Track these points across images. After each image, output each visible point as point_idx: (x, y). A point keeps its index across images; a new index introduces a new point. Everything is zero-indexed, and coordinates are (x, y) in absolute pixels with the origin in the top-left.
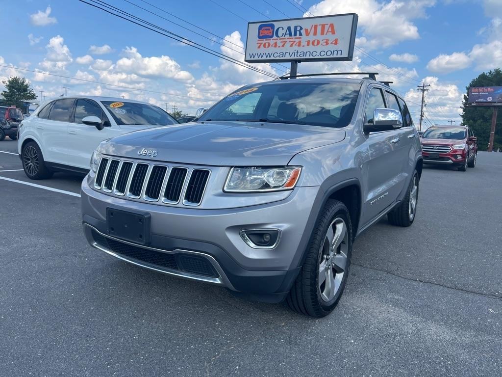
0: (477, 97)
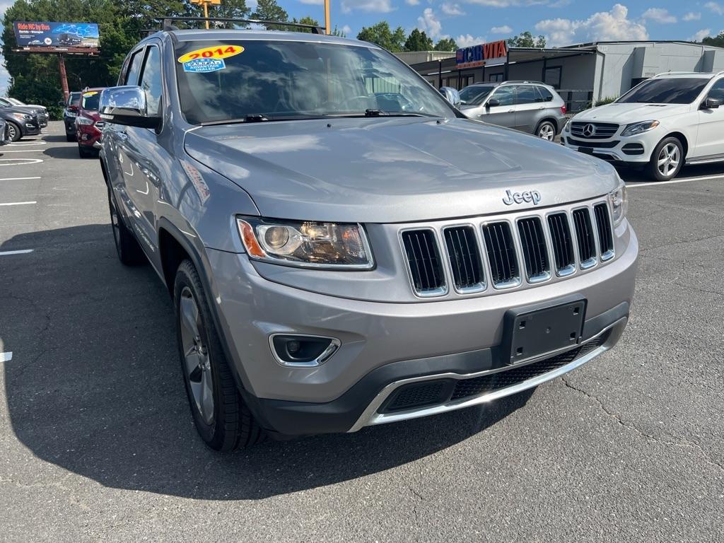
0: (28, 37)
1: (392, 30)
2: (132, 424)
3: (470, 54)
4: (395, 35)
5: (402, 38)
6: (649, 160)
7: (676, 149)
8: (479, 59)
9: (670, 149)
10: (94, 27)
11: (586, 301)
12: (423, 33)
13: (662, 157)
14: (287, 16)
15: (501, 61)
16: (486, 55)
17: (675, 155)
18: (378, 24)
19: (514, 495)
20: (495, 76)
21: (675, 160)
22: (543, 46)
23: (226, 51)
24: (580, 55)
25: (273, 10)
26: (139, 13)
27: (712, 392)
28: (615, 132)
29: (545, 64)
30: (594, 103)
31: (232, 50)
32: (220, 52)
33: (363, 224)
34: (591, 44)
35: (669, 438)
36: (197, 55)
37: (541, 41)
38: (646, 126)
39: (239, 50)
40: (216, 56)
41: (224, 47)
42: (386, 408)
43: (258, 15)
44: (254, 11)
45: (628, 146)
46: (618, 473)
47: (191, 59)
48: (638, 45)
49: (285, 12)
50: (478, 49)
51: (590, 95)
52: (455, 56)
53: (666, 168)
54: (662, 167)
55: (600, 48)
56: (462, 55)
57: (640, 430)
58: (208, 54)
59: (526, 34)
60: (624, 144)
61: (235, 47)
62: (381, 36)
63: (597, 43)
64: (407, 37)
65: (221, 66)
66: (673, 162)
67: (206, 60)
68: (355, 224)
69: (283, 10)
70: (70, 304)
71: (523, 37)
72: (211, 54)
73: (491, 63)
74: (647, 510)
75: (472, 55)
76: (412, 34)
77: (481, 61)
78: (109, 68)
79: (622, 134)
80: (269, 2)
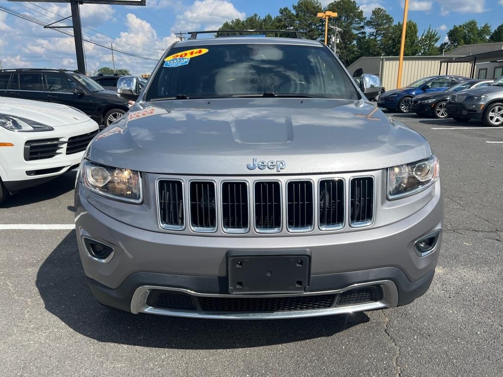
1: (480, 26)
4: (482, 30)
5: (488, 32)
14: (393, 21)
18: (467, 22)
25: (383, 17)
26: (291, 26)
33: (141, 172)
43: (371, 21)
44: (368, 19)
49: (392, 18)
62: (469, 32)
64: (493, 31)
68: (137, 172)
69: (390, 16)
76: (498, 29)
80: (381, 12)
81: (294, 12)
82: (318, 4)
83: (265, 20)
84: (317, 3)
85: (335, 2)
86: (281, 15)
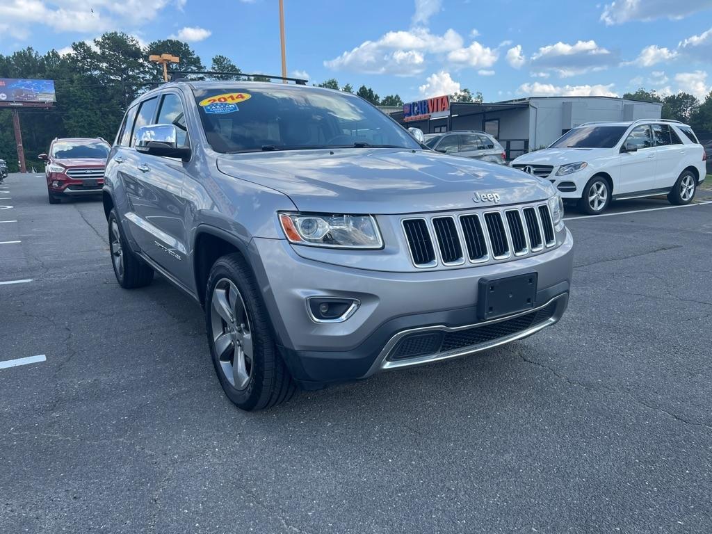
2: (170, 400)
3: (416, 108)
6: (580, 196)
7: (603, 186)
8: (425, 113)
9: (599, 187)
10: (51, 83)
11: (537, 273)
12: (370, 90)
13: (592, 194)
15: (445, 114)
16: (431, 109)
17: (603, 192)
19: (491, 429)
20: (439, 128)
21: (603, 196)
22: (481, 101)
23: (237, 98)
24: (515, 108)
25: (227, 68)
27: (638, 360)
28: (550, 172)
29: (484, 117)
30: (530, 149)
31: (242, 97)
32: (233, 99)
33: (373, 215)
34: (524, 99)
35: (606, 389)
36: (214, 100)
37: (479, 97)
38: (576, 167)
39: (247, 96)
40: (229, 101)
41: (235, 95)
42: (393, 357)
45: (562, 184)
46: (568, 412)
47: (209, 103)
48: (565, 100)
50: (423, 103)
51: (527, 142)
52: (402, 110)
53: (596, 203)
54: (593, 202)
55: (532, 103)
56: (409, 109)
57: (584, 385)
58: (223, 100)
59: (465, 91)
60: (559, 183)
61: (243, 94)
63: (530, 98)
65: (235, 108)
66: (601, 198)
67: (222, 104)
68: (368, 215)
70: (84, 318)
71: (463, 94)
72: (225, 99)
73: (436, 116)
74: (591, 432)
75: (418, 109)
76: (360, 90)
77: (427, 114)
78: (65, 121)
79: (557, 174)
80: (224, 60)
81: (97, 50)
82: (134, 42)
83: (47, 58)
84: (132, 41)
85: (159, 41)
86: (75, 52)
